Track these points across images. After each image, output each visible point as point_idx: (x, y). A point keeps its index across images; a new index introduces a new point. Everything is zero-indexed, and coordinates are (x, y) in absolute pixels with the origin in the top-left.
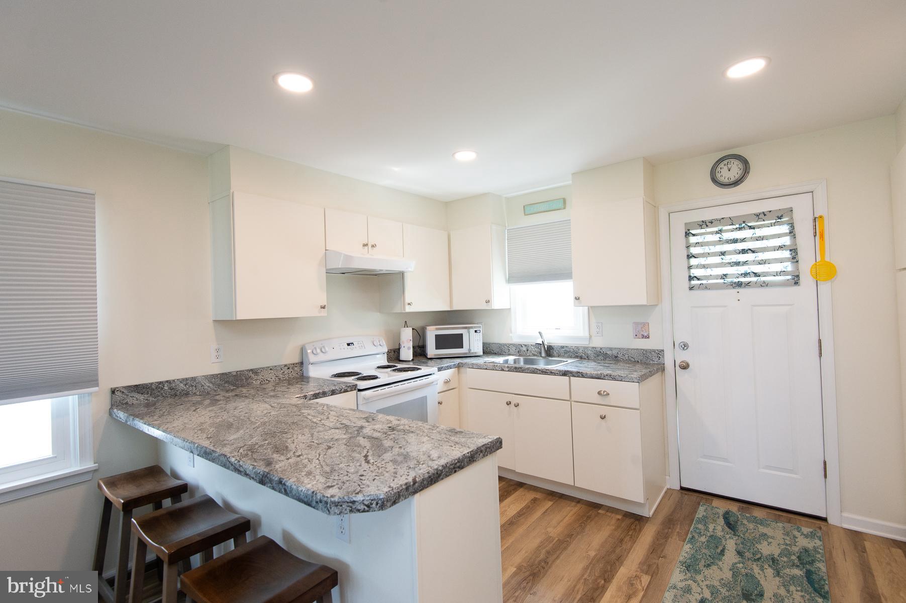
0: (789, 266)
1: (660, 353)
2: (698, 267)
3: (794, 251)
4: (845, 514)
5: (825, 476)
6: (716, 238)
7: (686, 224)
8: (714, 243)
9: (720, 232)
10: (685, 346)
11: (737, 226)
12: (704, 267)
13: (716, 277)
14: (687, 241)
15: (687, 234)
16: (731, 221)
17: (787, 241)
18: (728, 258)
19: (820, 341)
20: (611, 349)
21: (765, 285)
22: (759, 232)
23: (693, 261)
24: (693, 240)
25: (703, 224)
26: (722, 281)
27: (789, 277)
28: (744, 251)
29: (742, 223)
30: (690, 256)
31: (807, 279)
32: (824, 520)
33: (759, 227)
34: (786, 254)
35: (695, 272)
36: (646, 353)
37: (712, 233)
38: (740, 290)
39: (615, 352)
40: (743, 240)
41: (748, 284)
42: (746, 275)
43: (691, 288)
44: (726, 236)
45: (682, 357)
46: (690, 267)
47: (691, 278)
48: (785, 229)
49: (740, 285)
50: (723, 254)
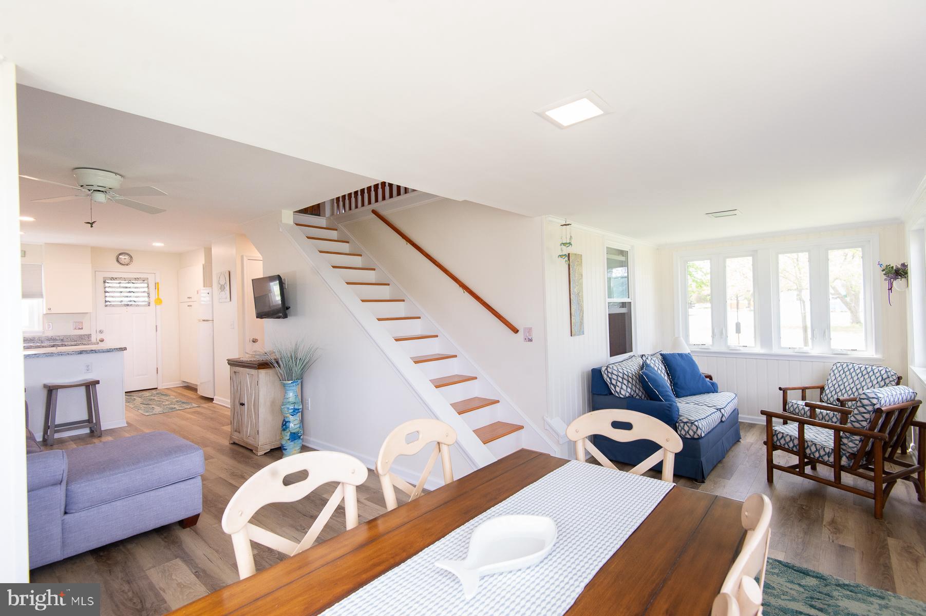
0: (147, 299)
1: (89, 336)
2: (109, 297)
3: (149, 294)
4: (164, 384)
5: (157, 373)
6: (118, 285)
7: (104, 277)
8: (117, 288)
9: (120, 283)
10: (101, 332)
11: (127, 282)
12: (112, 297)
13: (118, 302)
14: (105, 285)
15: (105, 282)
16: (125, 279)
17: (146, 290)
18: (123, 294)
19: (156, 326)
20: (59, 336)
21: (137, 306)
22: (135, 285)
23: (107, 294)
24: (107, 285)
25: (112, 279)
26: (120, 303)
27: (147, 303)
28: (130, 292)
29: (129, 281)
30: (105, 292)
31: (152, 304)
32: (157, 388)
33: (136, 283)
34: (146, 294)
35: (108, 299)
36: (81, 337)
37: (116, 283)
38: (127, 307)
39: (61, 338)
40: (130, 288)
41: (131, 305)
42: (130, 301)
43: (106, 306)
44: (122, 285)
45: (100, 336)
46: (106, 297)
47: (106, 301)
48: (146, 285)
49: (128, 305)
50: (121, 292)
